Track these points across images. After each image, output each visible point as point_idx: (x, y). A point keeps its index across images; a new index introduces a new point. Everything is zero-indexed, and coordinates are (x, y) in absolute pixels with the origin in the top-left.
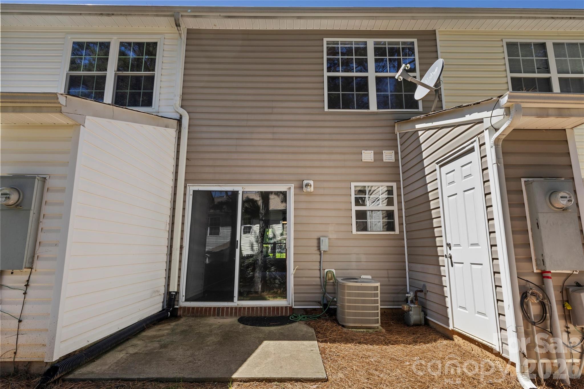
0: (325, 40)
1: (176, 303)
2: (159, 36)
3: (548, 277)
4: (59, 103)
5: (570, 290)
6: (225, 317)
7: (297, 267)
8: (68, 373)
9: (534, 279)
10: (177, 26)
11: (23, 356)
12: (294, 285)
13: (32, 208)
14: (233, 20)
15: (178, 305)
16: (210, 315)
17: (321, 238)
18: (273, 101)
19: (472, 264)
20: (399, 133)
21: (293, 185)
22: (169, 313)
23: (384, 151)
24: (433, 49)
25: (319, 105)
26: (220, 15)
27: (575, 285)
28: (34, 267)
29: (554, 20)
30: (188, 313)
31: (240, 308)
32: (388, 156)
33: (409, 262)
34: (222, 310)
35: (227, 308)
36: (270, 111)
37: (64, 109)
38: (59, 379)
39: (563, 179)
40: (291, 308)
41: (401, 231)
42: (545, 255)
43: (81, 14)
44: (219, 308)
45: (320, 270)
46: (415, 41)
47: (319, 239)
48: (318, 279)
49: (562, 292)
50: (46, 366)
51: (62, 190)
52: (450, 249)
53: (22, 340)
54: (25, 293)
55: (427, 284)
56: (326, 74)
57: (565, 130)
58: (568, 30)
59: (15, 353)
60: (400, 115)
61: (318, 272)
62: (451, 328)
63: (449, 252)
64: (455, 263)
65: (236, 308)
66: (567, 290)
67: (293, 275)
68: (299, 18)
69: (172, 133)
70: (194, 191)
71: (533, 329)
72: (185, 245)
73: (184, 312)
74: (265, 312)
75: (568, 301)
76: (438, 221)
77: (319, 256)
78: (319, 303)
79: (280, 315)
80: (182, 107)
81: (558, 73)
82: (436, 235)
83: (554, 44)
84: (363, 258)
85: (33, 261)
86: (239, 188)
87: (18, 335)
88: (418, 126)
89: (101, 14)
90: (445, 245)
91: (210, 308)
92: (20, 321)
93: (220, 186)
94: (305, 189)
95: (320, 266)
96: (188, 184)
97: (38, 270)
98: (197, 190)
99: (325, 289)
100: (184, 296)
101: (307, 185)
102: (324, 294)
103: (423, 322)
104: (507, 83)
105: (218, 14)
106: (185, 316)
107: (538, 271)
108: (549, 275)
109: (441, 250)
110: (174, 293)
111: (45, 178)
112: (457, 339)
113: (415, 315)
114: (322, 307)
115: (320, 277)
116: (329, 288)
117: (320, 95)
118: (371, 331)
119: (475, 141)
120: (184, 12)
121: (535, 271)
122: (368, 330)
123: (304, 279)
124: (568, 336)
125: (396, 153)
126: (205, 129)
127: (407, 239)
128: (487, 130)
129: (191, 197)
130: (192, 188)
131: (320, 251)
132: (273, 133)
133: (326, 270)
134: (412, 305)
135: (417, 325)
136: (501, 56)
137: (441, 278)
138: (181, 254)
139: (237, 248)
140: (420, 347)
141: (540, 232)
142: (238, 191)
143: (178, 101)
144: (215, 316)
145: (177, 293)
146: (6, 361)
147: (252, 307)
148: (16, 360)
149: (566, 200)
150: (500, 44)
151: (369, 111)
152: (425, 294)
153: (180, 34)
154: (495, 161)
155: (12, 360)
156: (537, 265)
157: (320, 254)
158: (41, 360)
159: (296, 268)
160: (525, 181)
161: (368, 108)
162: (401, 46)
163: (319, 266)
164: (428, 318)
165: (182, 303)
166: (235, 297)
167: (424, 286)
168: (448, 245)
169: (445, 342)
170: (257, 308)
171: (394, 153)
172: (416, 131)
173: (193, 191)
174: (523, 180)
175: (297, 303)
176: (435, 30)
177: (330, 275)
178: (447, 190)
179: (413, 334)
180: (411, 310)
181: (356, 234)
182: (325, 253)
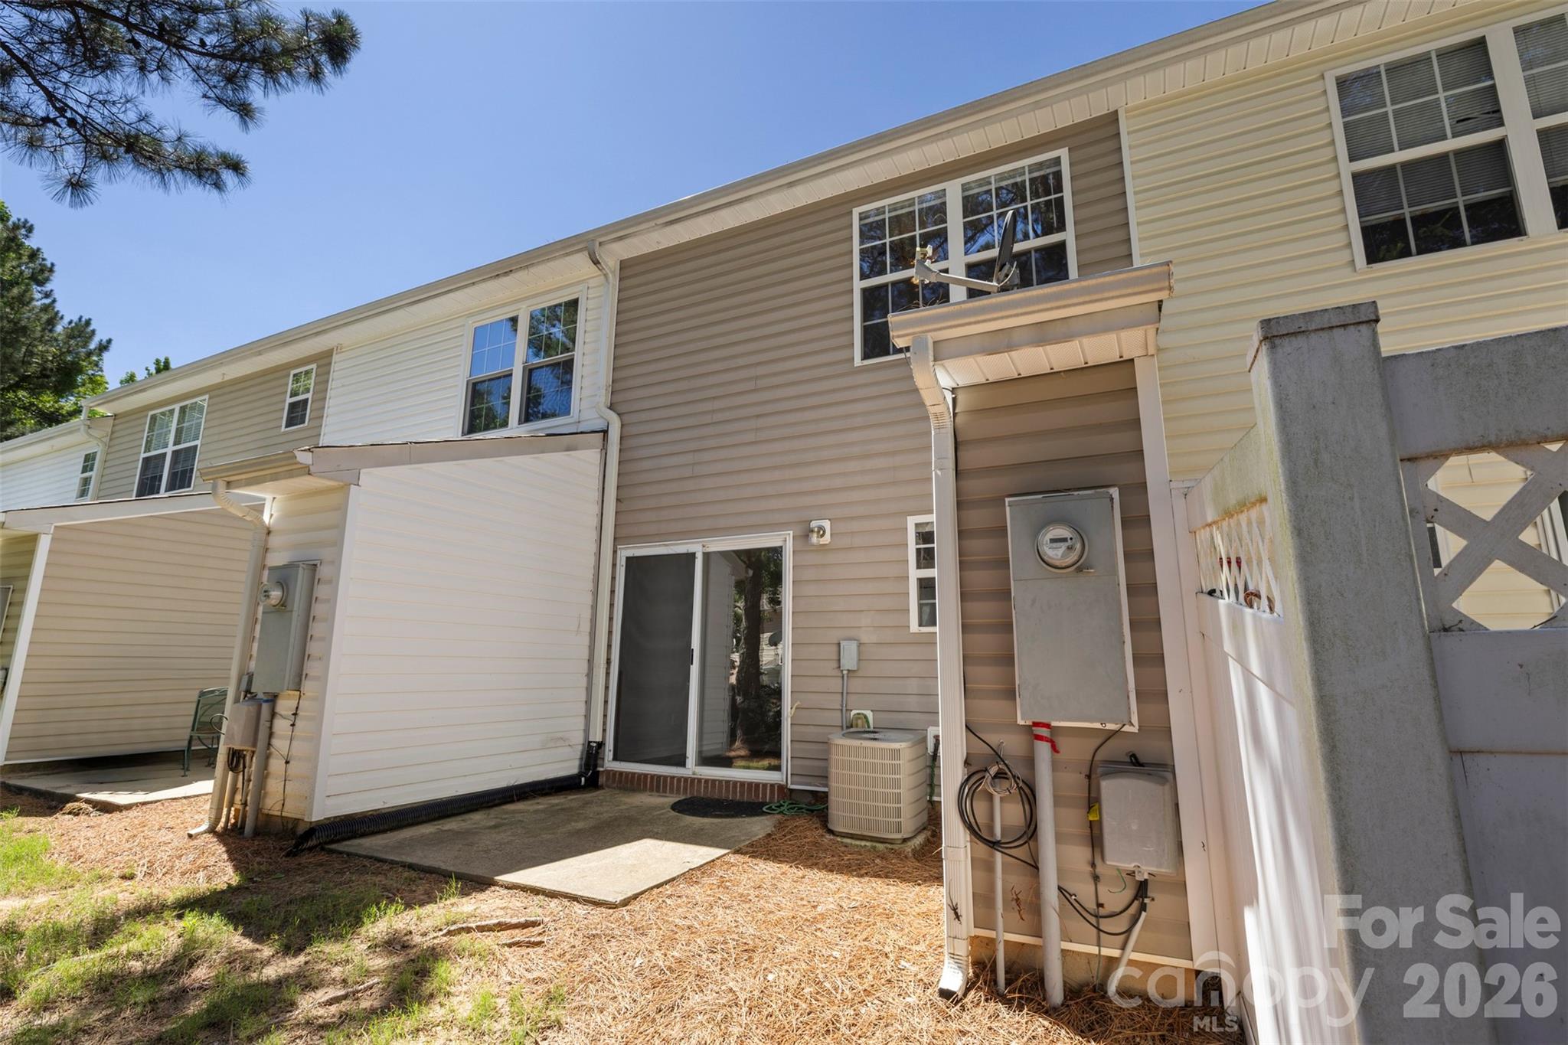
0: (857, 212)
1: (598, 762)
2: (580, 287)
4: (299, 463)
6: (667, 794)
7: (798, 703)
8: (332, 842)
10: (595, 264)
11: (288, 810)
12: (792, 741)
13: (295, 608)
14: (677, 227)
15: (600, 767)
16: (645, 789)
17: (843, 643)
18: (757, 364)
21: (791, 532)
22: (583, 779)
24: (1113, 159)
25: (846, 353)
27: (1128, 760)
28: (302, 689)
30: (614, 782)
31: (694, 780)
34: (664, 781)
35: (673, 778)
36: (750, 385)
37: (312, 469)
38: (316, 846)
40: (785, 788)
43: (473, 283)
44: (660, 777)
45: (842, 710)
47: (838, 645)
51: (330, 580)
53: (289, 788)
54: (293, 725)
56: (859, 286)
57: (1132, 360)
59: (282, 805)
61: (838, 714)
65: (689, 779)
67: (789, 719)
68: (791, 185)
69: (593, 456)
70: (628, 559)
73: (608, 779)
74: (735, 792)
77: (839, 682)
79: (760, 800)
80: (611, 407)
85: (301, 680)
86: (696, 547)
87: (284, 780)
89: (497, 275)
91: (646, 775)
92: (287, 762)
93: (666, 545)
94: (814, 539)
95: (842, 701)
96: (618, 547)
97: (307, 694)
98: (634, 555)
100: (611, 751)
101: (818, 531)
105: (652, 224)
106: (608, 787)
107: (1026, 722)
110: (596, 745)
111: (316, 565)
115: (842, 727)
117: (846, 333)
118: (880, 846)
120: (603, 235)
121: (1019, 721)
122: (874, 844)
123: (812, 729)
124: (1096, 885)
126: (646, 440)
129: (623, 569)
130: (626, 552)
131: (841, 671)
133: (853, 712)
138: (608, 674)
139: (692, 663)
142: (695, 554)
143: (603, 398)
144: (652, 791)
145: (601, 745)
146: (275, 814)
148: (284, 814)
149: (1064, 546)
153: (606, 275)
155: (279, 813)
157: (842, 678)
159: (796, 705)
163: (839, 702)
165: (609, 763)
166: (688, 758)
174: (1007, 502)
175: (796, 778)
177: (861, 722)
181: (917, 631)
182: (851, 674)
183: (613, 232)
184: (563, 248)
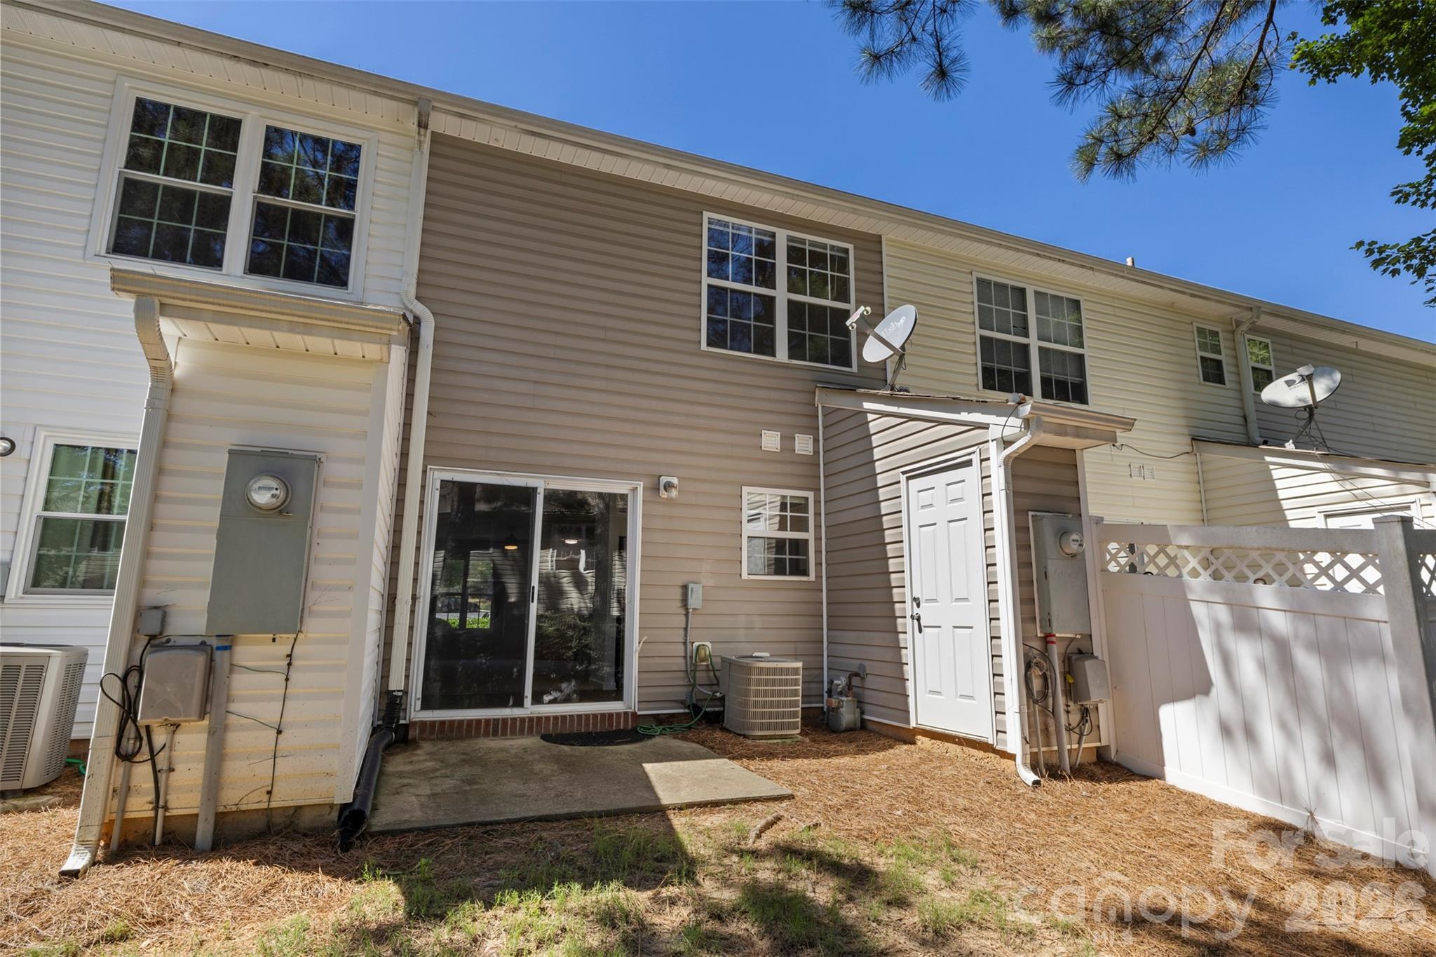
0: (707, 215)
1: (402, 714)
2: (367, 135)
3: (1053, 642)
5: (1073, 658)
6: (508, 737)
7: (647, 637)
9: (1036, 644)
10: (420, 125)
11: (286, 796)
13: (311, 516)
14: (539, 140)
15: (405, 719)
16: (478, 735)
17: (691, 586)
18: (607, 315)
19: (955, 627)
20: (823, 407)
21: (642, 483)
22: (394, 734)
23: (796, 435)
24: (877, 267)
25: (691, 336)
26: (516, 127)
27: (1077, 652)
28: (301, 630)
29: (1039, 258)
30: (432, 732)
31: (539, 719)
32: (803, 445)
33: (828, 629)
34: (503, 724)
35: (514, 720)
36: (601, 334)
39: (1070, 516)
40: (634, 714)
41: (819, 577)
42: (1052, 613)
43: (179, 43)
44: (496, 721)
45: (685, 643)
46: (850, 247)
47: (685, 588)
48: (682, 661)
49: (1064, 662)
50: (330, 812)
51: (358, 486)
52: (918, 605)
53: (283, 766)
55: (865, 663)
56: (706, 280)
57: (1074, 450)
58: (1053, 275)
59: (269, 793)
60: (824, 374)
61: (682, 647)
62: (913, 724)
63: (916, 610)
64: (925, 627)
65: (531, 719)
66: (1069, 659)
67: (637, 654)
71: (1034, 709)
72: (422, 594)
73: (422, 731)
74: (587, 724)
75: (1069, 673)
76: (898, 563)
77: (684, 618)
78: (683, 703)
79: (614, 728)
80: (418, 298)
81: (1039, 339)
82: (893, 585)
83: (1036, 293)
84: (758, 621)
85: (302, 619)
86: (536, 482)
87: (275, 758)
88: (867, 405)
89: (236, 57)
90: (908, 599)
92: (279, 732)
93: (498, 474)
94: (664, 494)
95: (686, 635)
96: (429, 467)
97: (309, 637)
98: (451, 479)
99: (694, 678)
100: (419, 699)
101: (668, 486)
102: (694, 686)
103: (859, 724)
104: (975, 343)
105: (513, 124)
106: (424, 740)
107: (1042, 635)
108: (1054, 639)
109: (900, 609)
110: (400, 694)
111: (320, 459)
112: (922, 741)
113: (847, 715)
114: (687, 711)
115: (685, 657)
116: (701, 676)
117: (693, 318)
118: (787, 740)
119: (974, 453)
120: (440, 101)
121: (1039, 635)
122: (782, 740)
123: (657, 660)
124: (1068, 716)
125: (816, 441)
127: (828, 590)
128: (995, 442)
129: (436, 493)
130: (439, 475)
131: (687, 609)
132: (607, 379)
133: (696, 644)
134: (844, 699)
135: (850, 730)
136: (969, 298)
137: (900, 651)
138: (413, 611)
139: (533, 601)
140: (874, 756)
141: (1048, 585)
142: (535, 488)
143: (410, 287)
144: (488, 735)
145: (405, 692)
146: (252, 808)
147: (562, 716)
148: (273, 805)
149: (1077, 544)
150: (968, 278)
151: (775, 360)
152: (863, 679)
153: (420, 143)
154: (1003, 487)
155: (265, 805)
156: (1041, 627)
157: (687, 615)
158: (327, 801)
159: (644, 640)
160: (1033, 516)
161: (774, 355)
162: (829, 252)
163: (683, 636)
164: (866, 717)
165: (416, 713)
166: (527, 697)
167: (862, 667)
168: (917, 601)
169: (906, 747)
170: (572, 716)
171: (812, 440)
172: (861, 412)
173: (442, 481)
174: (1030, 513)
175: (643, 705)
176: (881, 236)
177: (702, 653)
178: (918, 517)
179: (851, 742)
180: (842, 707)
181: (746, 578)
182: (696, 612)
183: (459, 106)
184: (376, 85)
